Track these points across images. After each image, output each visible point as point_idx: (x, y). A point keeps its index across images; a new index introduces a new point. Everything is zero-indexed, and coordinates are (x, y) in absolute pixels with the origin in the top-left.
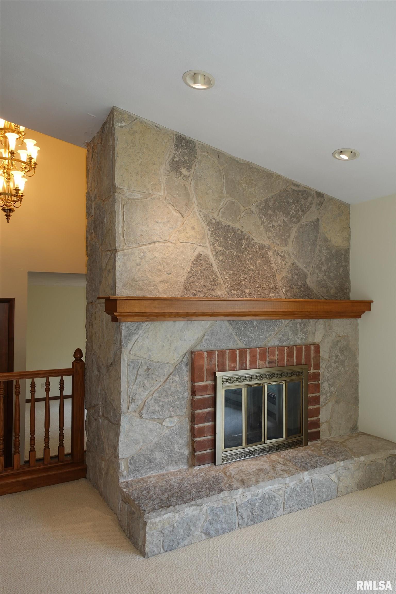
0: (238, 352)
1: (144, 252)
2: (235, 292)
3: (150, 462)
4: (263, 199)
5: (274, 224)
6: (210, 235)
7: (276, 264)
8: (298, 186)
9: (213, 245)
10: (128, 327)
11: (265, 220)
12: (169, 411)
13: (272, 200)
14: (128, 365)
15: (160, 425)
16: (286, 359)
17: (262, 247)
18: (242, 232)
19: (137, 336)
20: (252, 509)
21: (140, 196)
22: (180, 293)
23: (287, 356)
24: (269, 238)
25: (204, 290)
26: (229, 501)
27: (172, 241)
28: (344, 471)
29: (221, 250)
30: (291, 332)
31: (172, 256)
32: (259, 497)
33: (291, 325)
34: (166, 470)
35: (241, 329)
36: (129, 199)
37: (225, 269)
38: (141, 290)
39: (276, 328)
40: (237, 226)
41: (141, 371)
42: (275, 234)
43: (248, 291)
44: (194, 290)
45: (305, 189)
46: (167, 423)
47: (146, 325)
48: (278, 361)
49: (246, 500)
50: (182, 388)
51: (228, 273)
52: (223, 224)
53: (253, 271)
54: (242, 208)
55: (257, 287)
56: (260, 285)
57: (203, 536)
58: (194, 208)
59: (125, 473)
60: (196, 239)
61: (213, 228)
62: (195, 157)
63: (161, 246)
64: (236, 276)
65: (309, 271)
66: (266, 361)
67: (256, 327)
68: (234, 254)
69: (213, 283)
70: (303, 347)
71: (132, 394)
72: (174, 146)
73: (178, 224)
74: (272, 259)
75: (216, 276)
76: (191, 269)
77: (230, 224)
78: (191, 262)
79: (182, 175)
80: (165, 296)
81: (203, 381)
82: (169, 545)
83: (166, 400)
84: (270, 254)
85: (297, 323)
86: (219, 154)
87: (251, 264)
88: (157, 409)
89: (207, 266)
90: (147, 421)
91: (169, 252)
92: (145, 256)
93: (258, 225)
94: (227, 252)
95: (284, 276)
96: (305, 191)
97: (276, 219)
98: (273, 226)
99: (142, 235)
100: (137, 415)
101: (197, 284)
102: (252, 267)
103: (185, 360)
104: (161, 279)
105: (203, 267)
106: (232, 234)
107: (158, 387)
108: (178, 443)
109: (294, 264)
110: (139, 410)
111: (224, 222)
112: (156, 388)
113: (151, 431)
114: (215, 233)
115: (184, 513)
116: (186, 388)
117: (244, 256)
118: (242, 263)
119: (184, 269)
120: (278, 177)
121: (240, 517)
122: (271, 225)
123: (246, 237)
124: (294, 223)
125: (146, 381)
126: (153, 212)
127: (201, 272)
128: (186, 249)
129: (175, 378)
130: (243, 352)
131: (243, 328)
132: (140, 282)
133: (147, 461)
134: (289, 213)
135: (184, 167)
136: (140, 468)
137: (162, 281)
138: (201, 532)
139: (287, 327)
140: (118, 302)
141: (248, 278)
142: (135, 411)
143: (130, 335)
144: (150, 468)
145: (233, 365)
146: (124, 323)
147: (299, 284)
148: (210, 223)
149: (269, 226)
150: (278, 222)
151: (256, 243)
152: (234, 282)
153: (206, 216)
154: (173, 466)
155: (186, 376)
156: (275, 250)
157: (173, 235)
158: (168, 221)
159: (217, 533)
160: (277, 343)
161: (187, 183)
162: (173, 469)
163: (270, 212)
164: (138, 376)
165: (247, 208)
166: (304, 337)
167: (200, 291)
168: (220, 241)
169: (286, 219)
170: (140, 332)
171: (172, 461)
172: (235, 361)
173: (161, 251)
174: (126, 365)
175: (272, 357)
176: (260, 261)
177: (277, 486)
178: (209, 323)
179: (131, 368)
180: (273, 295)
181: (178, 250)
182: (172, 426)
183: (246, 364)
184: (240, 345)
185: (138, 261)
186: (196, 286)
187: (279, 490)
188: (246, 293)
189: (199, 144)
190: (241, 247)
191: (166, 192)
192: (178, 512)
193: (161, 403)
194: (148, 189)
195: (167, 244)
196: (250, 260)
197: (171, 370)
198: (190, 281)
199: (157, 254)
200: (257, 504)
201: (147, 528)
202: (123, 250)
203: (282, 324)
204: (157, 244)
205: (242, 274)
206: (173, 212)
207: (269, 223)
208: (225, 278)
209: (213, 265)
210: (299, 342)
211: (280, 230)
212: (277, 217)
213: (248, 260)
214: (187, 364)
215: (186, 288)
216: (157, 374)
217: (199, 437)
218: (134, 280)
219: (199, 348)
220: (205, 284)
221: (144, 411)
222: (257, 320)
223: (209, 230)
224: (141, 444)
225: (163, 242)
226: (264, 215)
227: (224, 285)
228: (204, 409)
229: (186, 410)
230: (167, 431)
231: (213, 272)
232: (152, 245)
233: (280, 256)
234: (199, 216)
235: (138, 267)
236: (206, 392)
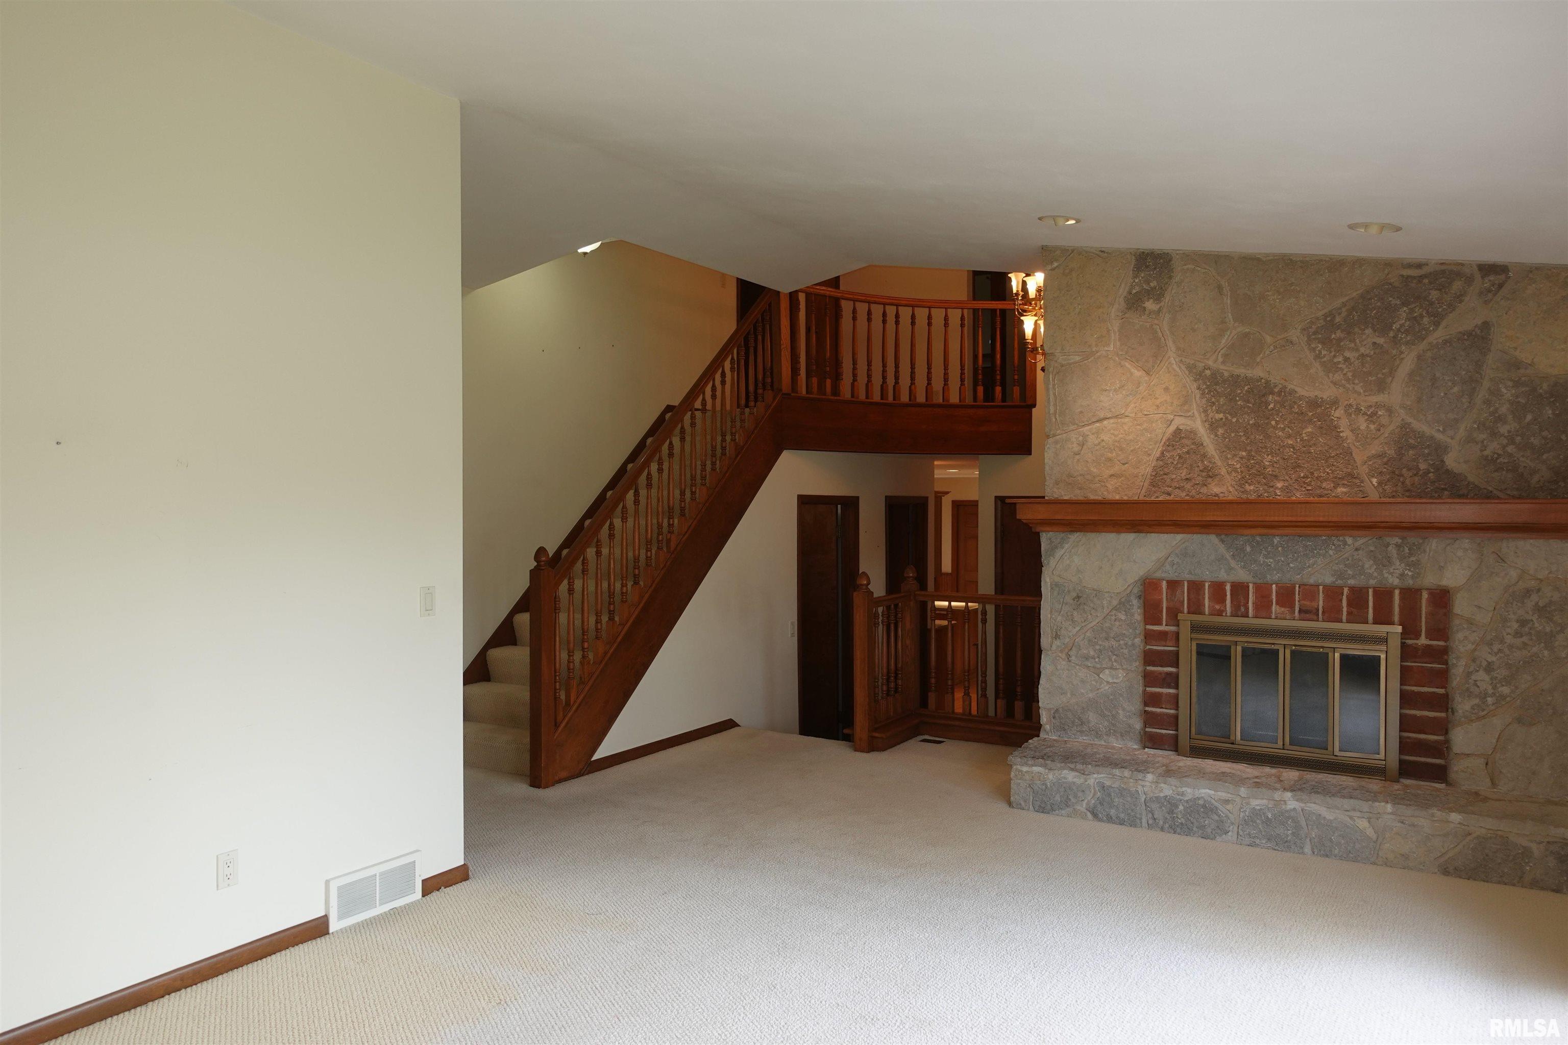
0: (1228, 588)
1: (1085, 436)
2: (1252, 488)
3: (1082, 723)
4: (1320, 314)
5: (1347, 354)
6: (1198, 396)
7: (1352, 431)
8: (1419, 266)
9: (1205, 411)
10: (1050, 539)
11: (1324, 352)
12: (1110, 660)
13: (1344, 310)
14: (1052, 588)
15: (1097, 677)
16: (1345, 610)
17: (1314, 404)
18: (1267, 382)
19: (1063, 551)
20: (1171, 812)
21: (1077, 358)
22: (1143, 491)
23: (1349, 605)
24: (1335, 384)
25: (1188, 486)
26: (1131, 784)
27: (1131, 415)
28: (1399, 824)
29: (1222, 419)
30: (1372, 562)
31: (1131, 437)
32: (1186, 799)
33: (1372, 548)
34: (1105, 741)
35: (1246, 550)
36: (1062, 366)
37: (1229, 449)
38: (1081, 489)
39: (1331, 552)
40: (1257, 372)
41: (1068, 599)
42: (1350, 374)
43: (1279, 485)
44: (1168, 486)
45: (1443, 267)
46: (1106, 675)
47: (1075, 537)
48: (1323, 612)
49: (1162, 795)
50: (1131, 631)
51: (1235, 455)
52: (1226, 374)
53: (1294, 448)
54: (1269, 339)
55: (1303, 477)
56: (1312, 473)
57: (1089, 815)
58: (1169, 357)
59: (1048, 727)
60: (1171, 406)
61: (1205, 383)
62: (1170, 278)
63: (1113, 423)
64: (1253, 459)
65: (1452, 438)
66: (1292, 607)
67: (1280, 549)
68: (1251, 422)
69: (1204, 474)
70: (1397, 592)
71: (1055, 627)
72: (1131, 272)
73: (1140, 388)
74: (1344, 424)
75: (1210, 462)
76: (1162, 453)
77: (1241, 371)
78: (1162, 443)
79: (1147, 312)
80: (1117, 497)
81: (1160, 624)
82: (1040, 806)
83: (1106, 644)
84: (1338, 413)
85: (1388, 545)
86: (1217, 260)
87: (1289, 436)
88: (1092, 653)
89: (1193, 446)
90: (1078, 667)
91: (1125, 431)
92: (1086, 441)
93: (1307, 363)
94: (1234, 420)
95: (1373, 452)
96: (1443, 272)
97: (1353, 345)
98: (1347, 360)
99: (1081, 412)
100: (1064, 656)
101: (1174, 476)
102: (1290, 442)
103: (1136, 590)
104: (1112, 472)
105: (1185, 450)
106: (1246, 388)
107: (1094, 623)
108: (1124, 710)
109: (1404, 426)
110: (1067, 651)
111: (1227, 370)
112: (1092, 625)
113: (1083, 681)
114: (1210, 391)
115: (1060, 774)
116: (1138, 632)
117: (1273, 423)
118: (1268, 437)
119: (1149, 455)
120: (1359, 262)
121: (1150, 815)
122: (1340, 359)
123: (1276, 390)
124: (1407, 343)
125: (1075, 613)
126: (1098, 377)
127: (1180, 457)
128: (1154, 425)
129: (1119, 614)
130: (1240, 589)
131: (1248, 549)
132: (1079, 478)
133: (1077, 721)
134: (1392, 326)
135: (1148, 300)
136: (1066, 727)
137: (1112, 475)
138: (1087, 809)
139: (1360, 552)
140: (1018, 506)
141: (1281, 461)
142: (1061, 651)
143: (1053, 549)
144: (1081, 732)
145: (1217, 607)
146: (1044, 534)
147: (1423, 466)
148: (1199, 376)
149: (1335, 360)
150: (1357, 350)
151: (1301, 398)
152: (1249, 471)
153: (1190, 368)
154: (1117, 740)
155: (1138, 615)
156: (1350, 405)
157: (1132, 405)
158: (1122, 387)
159: (1110, 819)
160: (1329, 579)
161: (1156, 322)
162: (1117, 743)
163: (1339, 334)
164: (1064, 605)
165: (1279, 337)
166: (1410, 574)
167: (1179, 488)
168: (1219, 404)
169: (1381, 341)
170: (1066, 546)
171: (1114, 731)
172: (1222, 600)
173: (1112, 431)
174: (1049, 589)
175: (1307, 603)
176: (1310, 430)
177: (1223, 795)
178: (1179, 537)
179: (1055, 593)
180: (1344, 490)
181: (1138, 427)
182: (1115, 683)
183: (1247, 609)
184: (1242, 575)
185: (1076, 448)
186: (1172, 480)
187: (1227, 802)
188: (1277, 488)
189: (1177, 254)
190: (1266, 408)
191: (1118, 343)
192: (1050, 769)
193: (1098, 647)
194: (1090, 346)
195: (1123, 420)
196: (1287, 429)
197: (1115, 603)
198: (1162, 473)
199: (1106, 437)
200: (1181, 808)
201: (1013, 774)
202: (1054, 435)
203: (1345, 543)
204: (1105, 422)
205: (1268, 455)
206: (1133, 370)
207: (1335, 356)
208: (1228, 465)
209: (1205, 444)
210: (1393, 581)
211: (1363, 365)
212: (1357, 341)
213: (1283, 430)
214: (1140, 597)
215: (1153, 484)
216: (1092, 605)
217: (1153, 707)
218: (1070, 476)
219: (1159, 575)
220: (1188, 477)
221: (1071, 653)
222: (1281, 536)
223: (1198, 388)
224: (1069, 695)
225: (1116, 417)
226: (1323, 343)
227: (1228, 476)
228: (1162, 666)
229: (1137, 663)
230: (1107, 688)
231: (1204, 456)
232: (1098, 425)
233: (1365, 414)
234: (1177, 369)
235: (1077, 457)
236: (1166, 641)
